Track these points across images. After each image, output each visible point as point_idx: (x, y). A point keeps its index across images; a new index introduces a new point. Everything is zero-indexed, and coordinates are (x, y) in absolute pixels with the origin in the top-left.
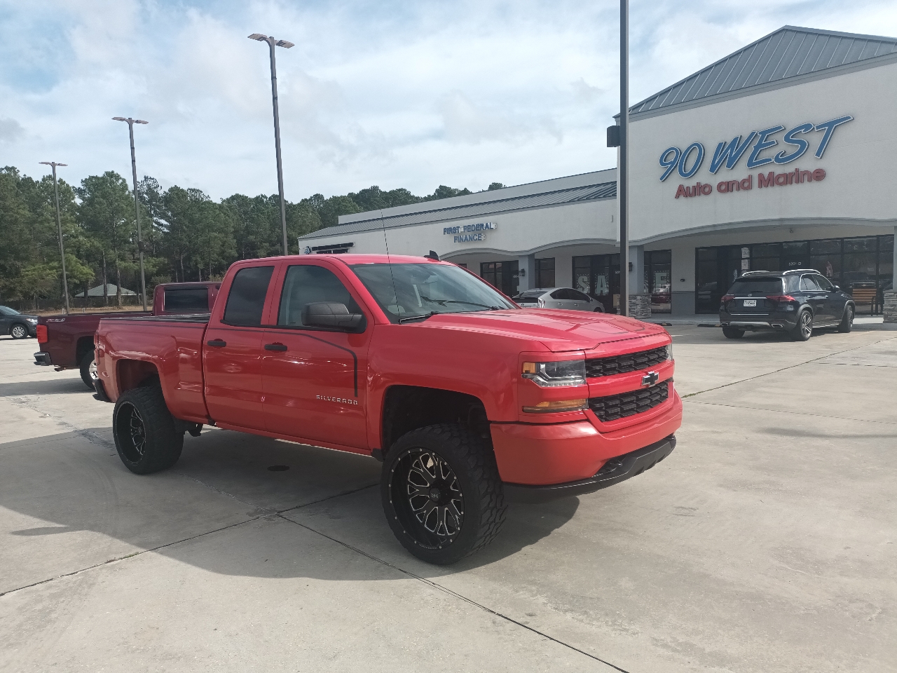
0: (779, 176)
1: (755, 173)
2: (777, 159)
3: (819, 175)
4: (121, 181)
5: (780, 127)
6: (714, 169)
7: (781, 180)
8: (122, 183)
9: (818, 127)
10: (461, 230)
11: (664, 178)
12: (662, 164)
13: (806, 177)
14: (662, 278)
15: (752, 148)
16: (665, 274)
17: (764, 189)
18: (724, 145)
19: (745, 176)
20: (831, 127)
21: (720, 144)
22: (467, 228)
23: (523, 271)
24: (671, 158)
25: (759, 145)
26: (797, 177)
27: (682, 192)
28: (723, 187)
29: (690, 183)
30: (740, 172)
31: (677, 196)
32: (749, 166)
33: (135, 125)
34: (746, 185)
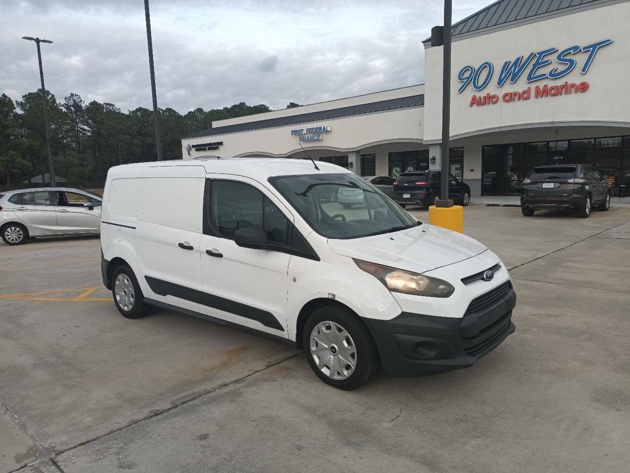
0: (552, 88)
1: (533, 86)
2: (551, 74)
3: (584, 87)
4: (50, 96)
5: (554, 49)
6: (501, 83)
7: (553, 92)
8: (51, 98)
9: (584, 49)
10: (305, 132)
11: (461, 90)
12: (460, 78)
13: (573, 89)
14: (457, 169)
15: (531, 66)
16: (458, 166)
17: (539, 99)
18: (509, 65)
19: (525, 88)
20: (593, 49)
21: (506, 63)
22: (309, 131)
23: (352, 164)
24: (467, 75)
25: (537, 63)
26: (567, 89)
27: (475, 102)
28: (507, 98)
29: (482, 94)
30: (521, 85)
31: (471, 105)
32: (528, 80)
33: (41, 44)
34: (525, 96)
